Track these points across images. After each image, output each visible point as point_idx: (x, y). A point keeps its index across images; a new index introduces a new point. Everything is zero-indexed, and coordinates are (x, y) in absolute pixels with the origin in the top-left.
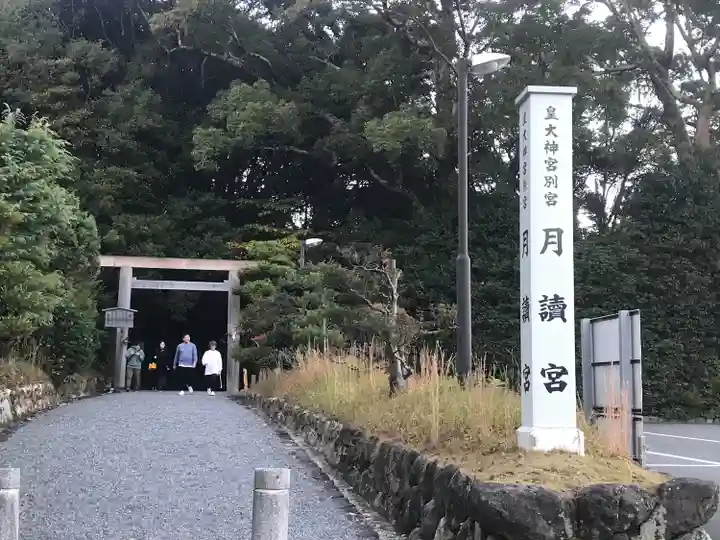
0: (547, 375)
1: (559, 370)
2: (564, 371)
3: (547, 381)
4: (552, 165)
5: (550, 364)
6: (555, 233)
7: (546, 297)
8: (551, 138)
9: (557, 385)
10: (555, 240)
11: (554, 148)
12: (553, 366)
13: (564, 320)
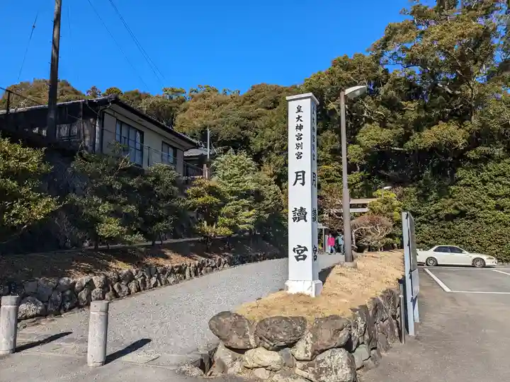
0: (296, 251)
1: (303, 249)
2: (306, 249)
3: (296, 254)
4: (299, 137)
5: (298, 246)
6: (301, 174)
7: (296, 209)
8: (299, 123)
10: (301, 177)
11: (300, 127)
12: (300, 247)
13: (306, 221)
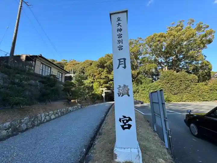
0: (122, 121)
1: (128, 119)
2: (130, 119)
3: (122, 124)
4: (120, 36)
5: (123, 116)
6: (123, 60)
7: (120, 86)
9: (127, 126)
10: (123, 63)
11: (121, 30)
12: (125, 117)
13: (129, 96)
